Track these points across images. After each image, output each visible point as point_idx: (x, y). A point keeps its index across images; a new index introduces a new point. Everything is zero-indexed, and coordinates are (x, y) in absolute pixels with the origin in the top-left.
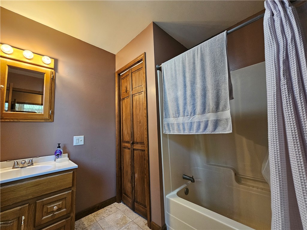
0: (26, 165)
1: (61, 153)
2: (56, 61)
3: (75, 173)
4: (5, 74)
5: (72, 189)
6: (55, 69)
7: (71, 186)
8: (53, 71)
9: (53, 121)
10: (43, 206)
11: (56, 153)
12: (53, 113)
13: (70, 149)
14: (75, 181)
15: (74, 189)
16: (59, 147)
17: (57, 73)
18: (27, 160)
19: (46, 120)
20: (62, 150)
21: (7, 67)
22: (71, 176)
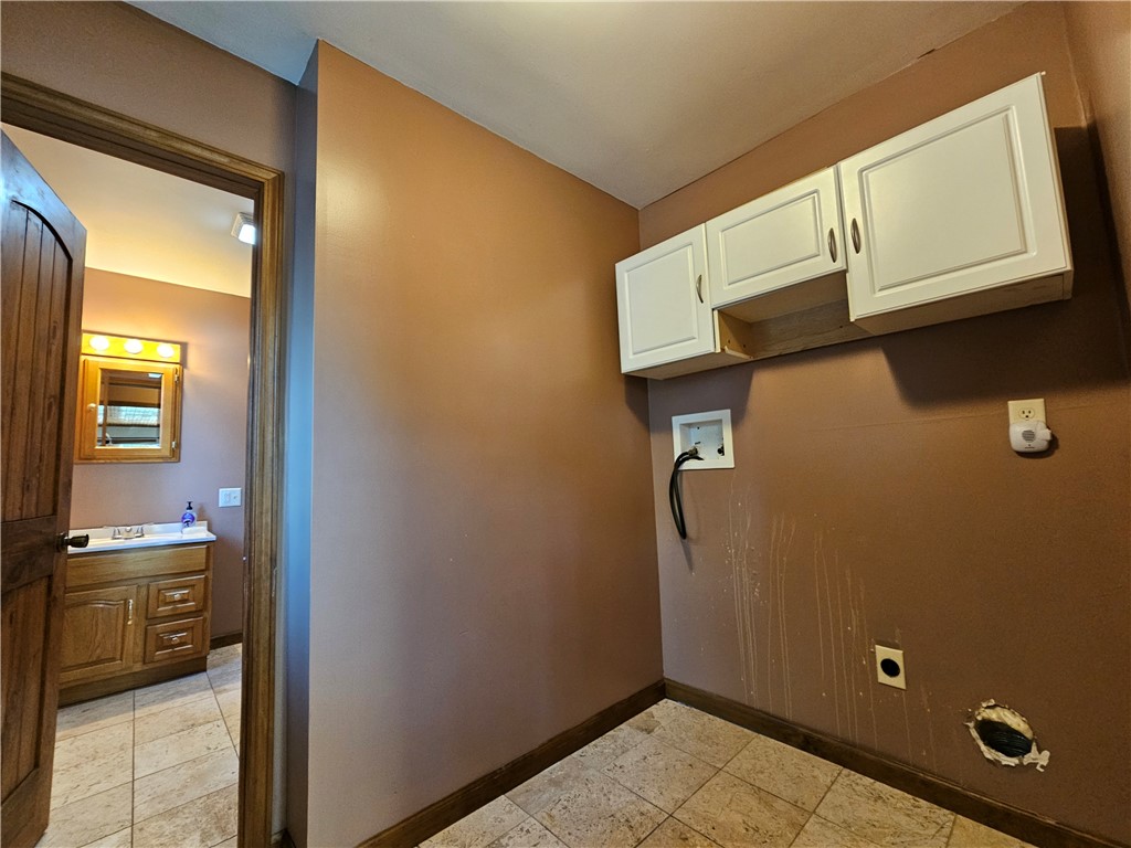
0: (131, 535)
1: (193, 519)
2: (184, 346)
3: (212, 549)
4: (96, 384)
5: (207, 573)
6: (183, 363)
7: (203, 568)
8: (178, 366)
9: (179, 461)
10: (159, 591)
11: (184, 518)
12: (179, 445)
13: (210, 512)
14: (211, 561)
15: (210, 574)
16: (190, 508)
17: (185, 371)
18: (135, 528)
19: (165, 460)
20: (195, 515)
21: (100, 372)
22: (204, 551)
